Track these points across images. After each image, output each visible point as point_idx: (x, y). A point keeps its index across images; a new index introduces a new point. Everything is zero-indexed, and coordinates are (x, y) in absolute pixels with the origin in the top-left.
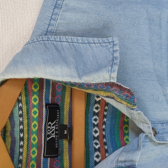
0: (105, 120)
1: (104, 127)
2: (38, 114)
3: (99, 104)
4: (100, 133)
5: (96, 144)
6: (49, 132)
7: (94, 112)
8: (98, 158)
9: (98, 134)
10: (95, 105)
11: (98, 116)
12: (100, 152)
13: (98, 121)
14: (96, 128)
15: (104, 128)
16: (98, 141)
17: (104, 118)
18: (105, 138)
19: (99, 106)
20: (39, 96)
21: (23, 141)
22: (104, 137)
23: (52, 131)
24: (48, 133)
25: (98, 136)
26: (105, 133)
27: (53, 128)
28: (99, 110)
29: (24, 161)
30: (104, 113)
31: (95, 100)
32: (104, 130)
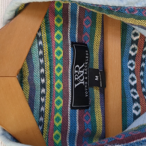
0: (143, 65)
1: (142, 73)
2: (62, 54)
3: (137, 45)
4: (137, 80)
5: (134, 94)
6: (77, 77)
7: (130, 55)
8: (138, 111)
9: (135, 82)
10: (131, 45)
11: (134, 60)
12: (139, 103)
13: (134, 67)
14: (133, 75)
15: (142, 75)
16: (136, 90)
17: (142, 63)
18: (144, 87)
19: (136, 47)
20: (63, 32)
21: (45, 88)
22: (143, 85)
23: (80, 76)
24: (76, 79)
25: (135, 85)
26: (144, 81)
27: (82, 73)
28: (136, 52)
29: (47, 113)
30: (142, 57)
31: (132, 39)
32: (142, 77)
